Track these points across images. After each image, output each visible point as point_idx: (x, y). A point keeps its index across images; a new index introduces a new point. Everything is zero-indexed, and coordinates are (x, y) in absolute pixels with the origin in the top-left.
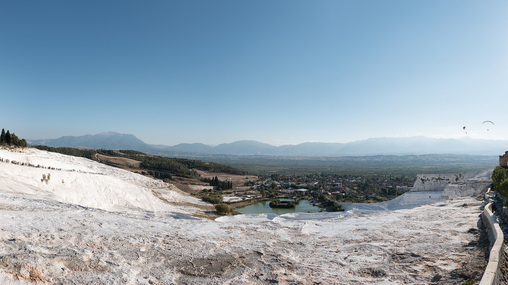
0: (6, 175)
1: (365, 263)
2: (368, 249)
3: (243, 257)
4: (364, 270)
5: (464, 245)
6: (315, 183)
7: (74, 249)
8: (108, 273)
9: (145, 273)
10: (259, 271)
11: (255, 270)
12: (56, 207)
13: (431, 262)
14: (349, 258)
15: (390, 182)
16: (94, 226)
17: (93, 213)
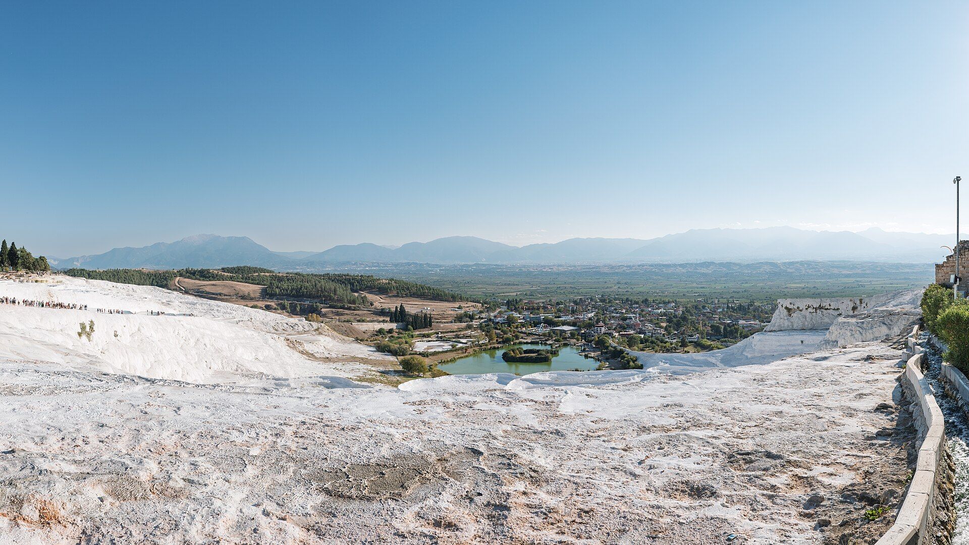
0: (11, 330)
1: (678, 471)
2: (683, 444)
3: (445, 460)
4: (676, 486)
5: (868, 437)
6: (589, 315)
7: (123, 460)
8: (185, 501)
9: (257, 496)
10: (474, 487)
11: (466, 485)
12: (95, 383)
13: (804, 469)
14: (648, 462)
15: (727, 312)
16: (164, 414)
17: (165, 390)
